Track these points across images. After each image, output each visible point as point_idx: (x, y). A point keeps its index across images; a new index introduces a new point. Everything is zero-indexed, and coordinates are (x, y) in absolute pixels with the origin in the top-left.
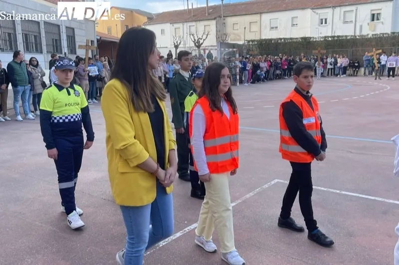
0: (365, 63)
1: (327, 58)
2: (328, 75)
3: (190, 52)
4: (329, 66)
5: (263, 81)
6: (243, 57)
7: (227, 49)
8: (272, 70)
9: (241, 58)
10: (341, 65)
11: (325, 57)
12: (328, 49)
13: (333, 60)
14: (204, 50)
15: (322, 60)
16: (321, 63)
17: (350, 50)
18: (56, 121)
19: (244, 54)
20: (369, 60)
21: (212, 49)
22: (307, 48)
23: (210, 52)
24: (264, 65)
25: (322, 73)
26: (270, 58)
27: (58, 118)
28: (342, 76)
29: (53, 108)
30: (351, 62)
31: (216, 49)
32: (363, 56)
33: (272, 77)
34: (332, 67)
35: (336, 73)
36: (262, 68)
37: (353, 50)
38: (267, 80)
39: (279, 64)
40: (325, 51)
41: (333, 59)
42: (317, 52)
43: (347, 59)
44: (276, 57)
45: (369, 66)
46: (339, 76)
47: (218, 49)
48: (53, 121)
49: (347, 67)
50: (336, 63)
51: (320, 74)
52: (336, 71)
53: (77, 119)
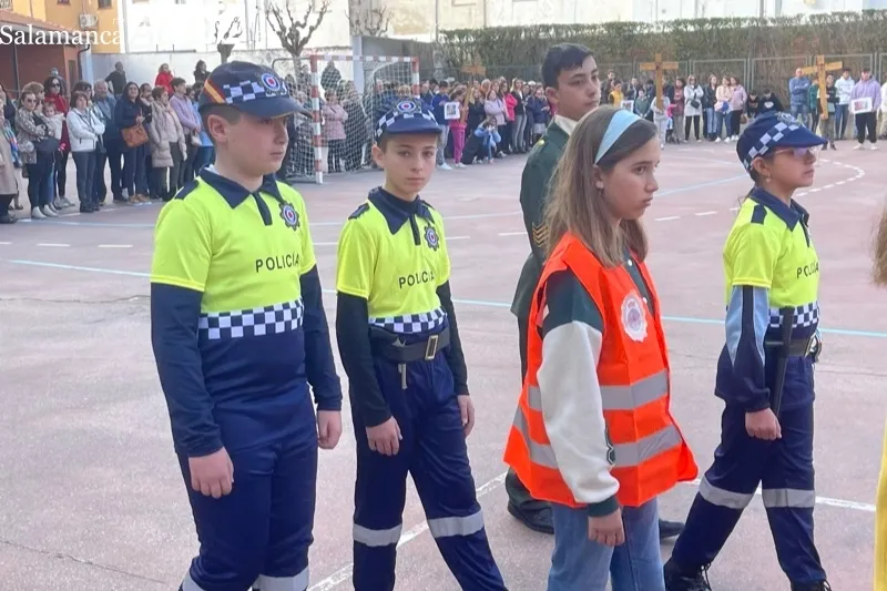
0: (794, 102)
1: (682, 88)
2: (687, 138)
3: (269, 65)
4: (689, 111)
5: (496, 156)
6: (433, 81)
7: (382, 59)
8: (522, 122)
9: (427, 85)
10: (726, 106)
11: (678, 83)
12: (686, 59)
13: (700, 92)
14: (313, 59)
15: (669, 91)
16: (667, 102)
17: (749, 63)
18: (214, 334)
19: (438, 75)
20: (804, 92)
21: (336, 58)
22: (622, 55)
23: (331, 65)
24: (497, 108)
25: (669, 132)
26: (516, 87)
27: (225, 322)
28: (728, 140)
29: (210, 280)
30: (753, 98)
31: (349, 58)
32: (788, 80)
33: (523, 143)
34: (699, 112)
35: (710, 131)
36: (493, 116)
37: (757, 62)
38: (508, 153)
39: (541, 103)
40: (676, 65)
41: (699, 88)
42: (651, 66)
43: (741, 89)
44: (530, 83)
45: (805, 108)
46: (718, 139)
47: (357, 58)
48: (204, 332)
49: (740, 112)
50: (708, 100)
51: (664, 135)
52: (710, 126)
53: (294, 325)
